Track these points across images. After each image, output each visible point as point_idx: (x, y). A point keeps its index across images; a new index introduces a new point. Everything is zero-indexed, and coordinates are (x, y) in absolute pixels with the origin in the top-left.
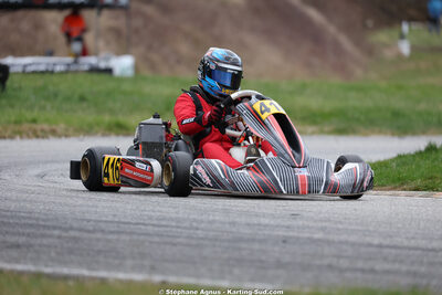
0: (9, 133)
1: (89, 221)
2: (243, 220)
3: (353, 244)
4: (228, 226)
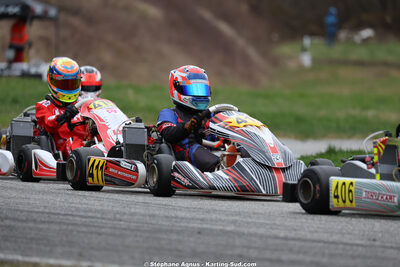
1: (22, 211)
2: (162, 213)
3: (261, 236)
4: (148, 218)
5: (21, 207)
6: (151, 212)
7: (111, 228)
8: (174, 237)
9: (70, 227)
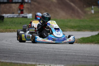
0: (4, 31)
1: (22, 51)
2: (57, 50)
3: (82, 56)
4: (53, 52)
5: (22, 50)
6: (54, 50)
7: (44, 54)
8: (60, 56)
9: (34, 54)
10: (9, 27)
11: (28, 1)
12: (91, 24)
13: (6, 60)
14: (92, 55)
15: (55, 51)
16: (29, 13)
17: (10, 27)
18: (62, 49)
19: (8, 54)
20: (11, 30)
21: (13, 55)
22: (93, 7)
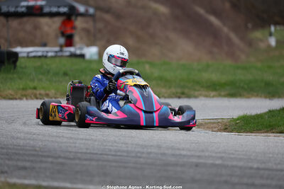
0: (19, 96)
1: (70, 152)
2: (170, 152)
3: (241, 168)
4: (160, 156)
5: (70, 149)
6: (162, 151)
7: (134, 163)
8: (179, 169)
9: (105, 163)
10: (31, 85)
11: (87, 11)
12: (269, 77)
13: (25, 178)
14: (270, 165)
15: (164, 154)
16: (90, 44)
17: (36, 84)
18: (183, 150)
19: (29, 161)
20: (38, 92)
21: (43, 165)
22: (273, 28)
